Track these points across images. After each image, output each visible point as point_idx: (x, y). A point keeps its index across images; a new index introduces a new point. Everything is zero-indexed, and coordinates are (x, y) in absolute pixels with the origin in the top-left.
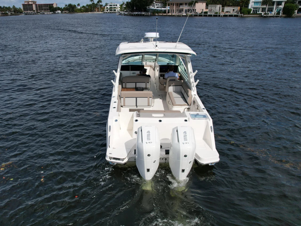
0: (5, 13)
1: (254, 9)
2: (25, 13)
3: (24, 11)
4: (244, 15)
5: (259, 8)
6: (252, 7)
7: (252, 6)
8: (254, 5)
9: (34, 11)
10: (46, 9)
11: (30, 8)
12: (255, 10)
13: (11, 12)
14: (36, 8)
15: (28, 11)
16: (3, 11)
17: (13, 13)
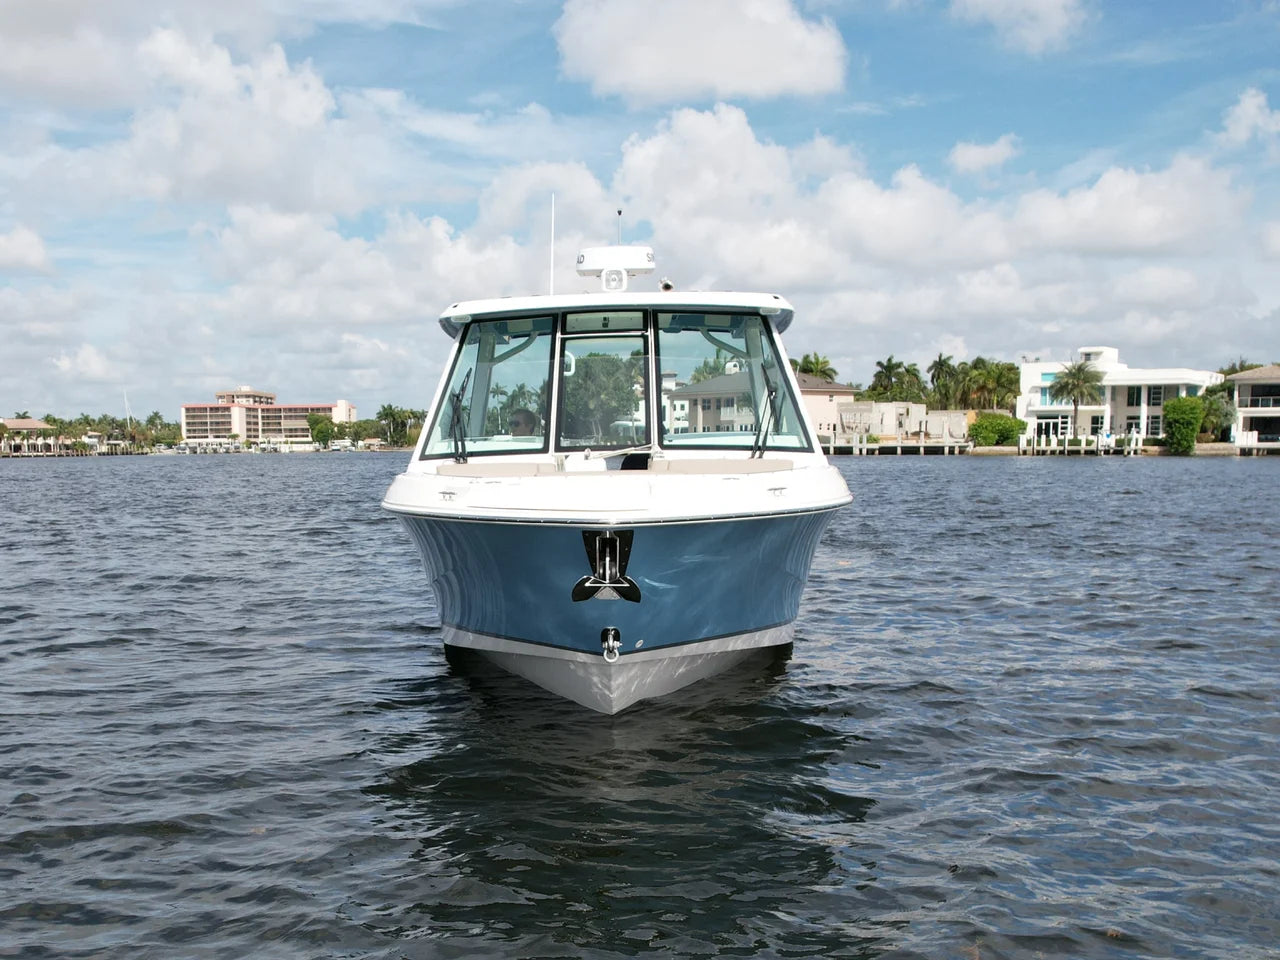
0: (74, 444)
1: (1044, 421)
2: (191, 446)
3: (189, 437)
4: (975, 446)
5: (1066, 417)
6: (1029, 413)
7: (1030, 408)
8: (1042, 404)
9: (235, 437)
10: (296, 430)
11: (217, 423)
12: (1048, 425)
13: (112, 442)
14: (248, 423)
15: (207, 437)
16: (69, 435)
17: (123, 445)
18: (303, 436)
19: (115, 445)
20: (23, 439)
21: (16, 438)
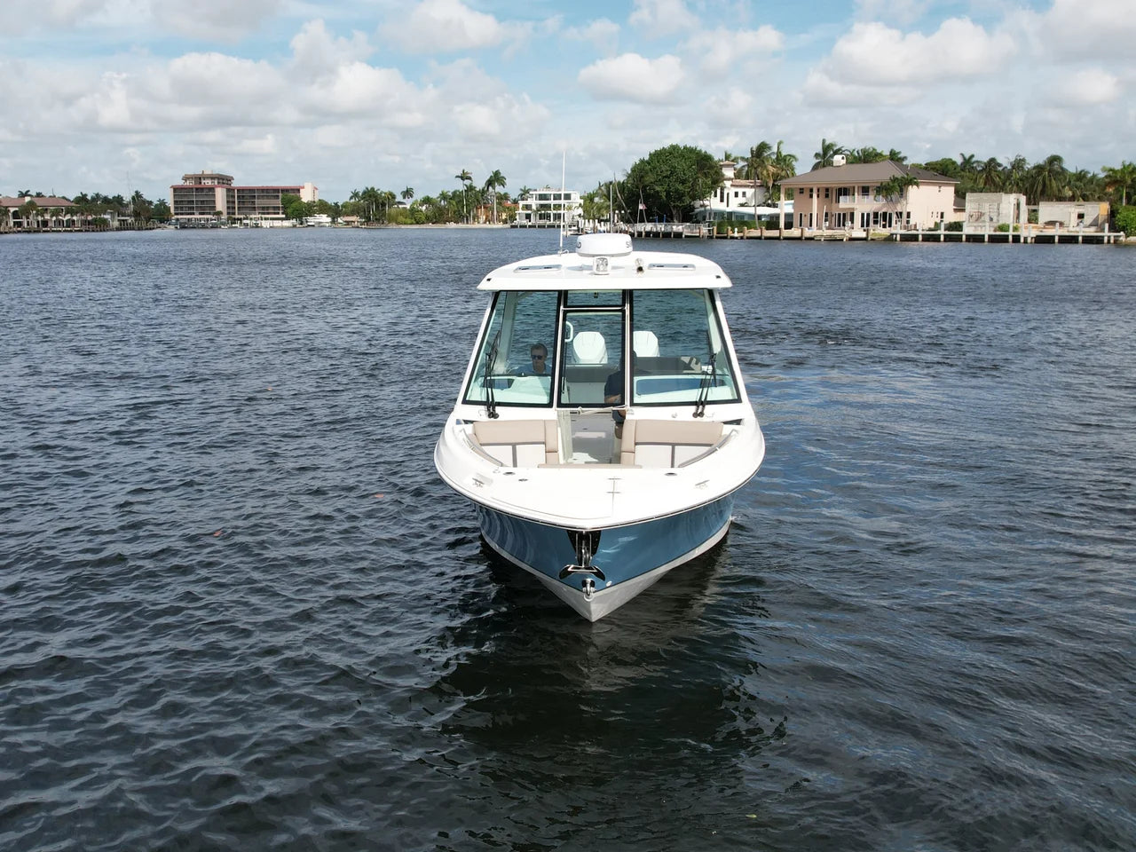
0: (95, 220)
2: (182, 221)
3: (176, 214)
4: (1127, 236)
9: (219, 213)
10: (268, 208)
11: (202, 202)
13: (121, 218)
14: (228, 202)
15: (193, 214)
16: (90, 212)
17: (130, 221)
18: (275, 213)
19: (123, 220)
20: (52, 216)
21: (45, 215)
